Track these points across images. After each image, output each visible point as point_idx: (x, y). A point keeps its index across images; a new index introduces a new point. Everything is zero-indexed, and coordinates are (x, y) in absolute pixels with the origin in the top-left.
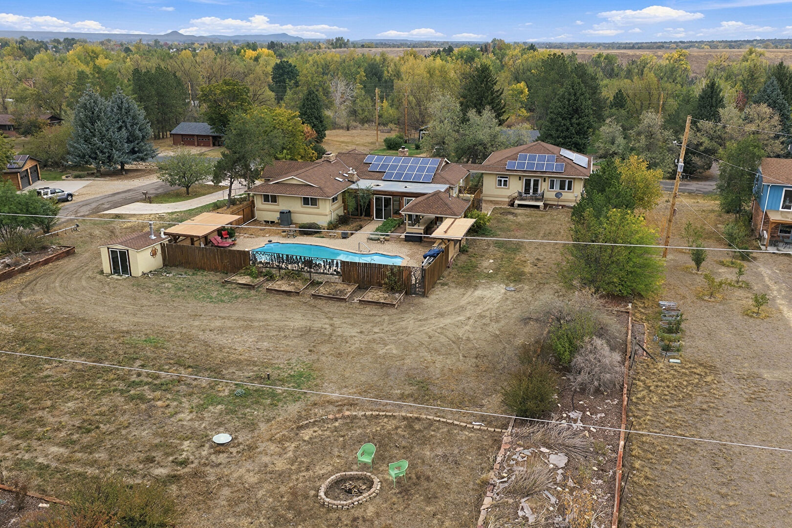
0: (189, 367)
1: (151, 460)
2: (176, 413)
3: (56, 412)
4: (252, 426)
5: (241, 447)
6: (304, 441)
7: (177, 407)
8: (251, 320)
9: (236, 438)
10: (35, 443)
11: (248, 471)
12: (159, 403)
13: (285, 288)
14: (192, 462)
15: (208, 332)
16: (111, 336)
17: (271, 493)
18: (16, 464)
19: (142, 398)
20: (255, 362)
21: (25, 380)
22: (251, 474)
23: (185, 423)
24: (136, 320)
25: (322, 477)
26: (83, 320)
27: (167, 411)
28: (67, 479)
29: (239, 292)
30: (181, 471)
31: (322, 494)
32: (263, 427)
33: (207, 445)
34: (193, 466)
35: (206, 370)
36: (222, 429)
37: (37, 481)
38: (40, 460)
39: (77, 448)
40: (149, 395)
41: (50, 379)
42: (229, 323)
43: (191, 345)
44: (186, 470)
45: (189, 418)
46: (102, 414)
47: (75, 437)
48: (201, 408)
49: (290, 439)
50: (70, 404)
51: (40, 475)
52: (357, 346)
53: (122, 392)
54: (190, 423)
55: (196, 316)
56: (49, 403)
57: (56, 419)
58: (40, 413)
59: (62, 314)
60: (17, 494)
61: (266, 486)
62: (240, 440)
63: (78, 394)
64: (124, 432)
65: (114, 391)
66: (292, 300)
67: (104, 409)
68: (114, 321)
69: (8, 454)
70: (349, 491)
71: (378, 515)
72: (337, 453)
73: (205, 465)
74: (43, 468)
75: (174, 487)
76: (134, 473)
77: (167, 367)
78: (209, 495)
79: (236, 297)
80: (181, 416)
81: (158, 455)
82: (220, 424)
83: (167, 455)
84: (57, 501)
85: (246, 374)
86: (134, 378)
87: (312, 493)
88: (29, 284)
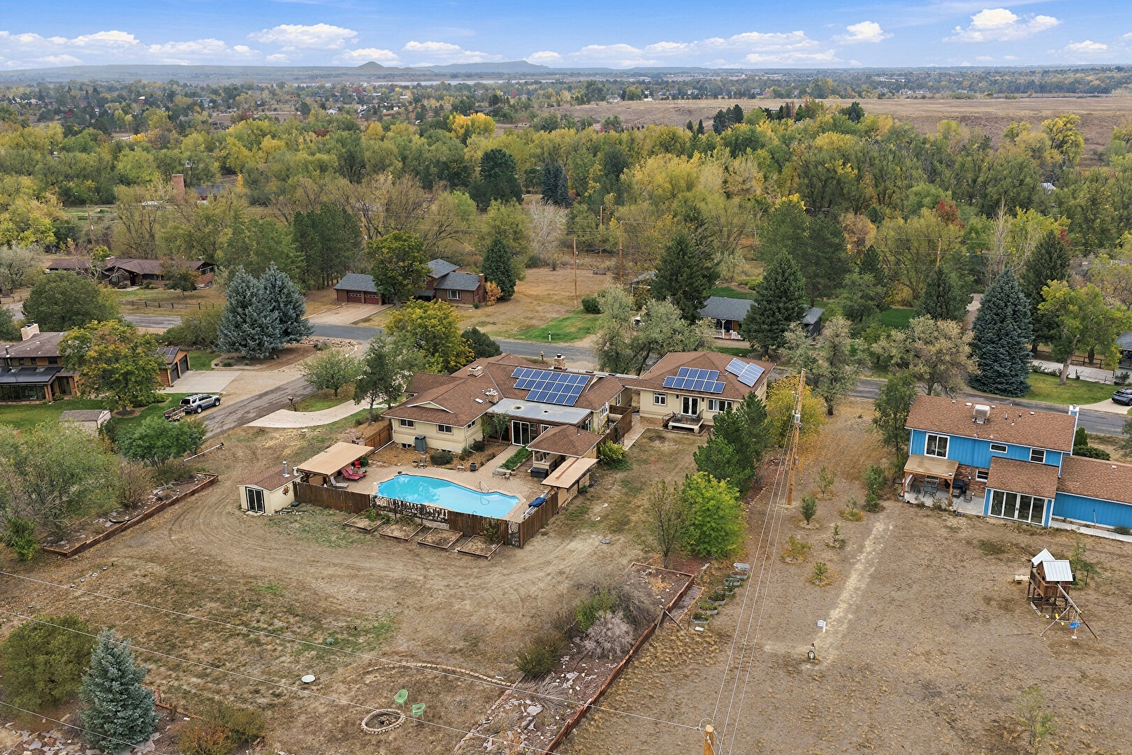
0: (297, 615)
1: (257, 692)
2: (281, 656)
3: (196, 651)
4: (332, 670)
5: (321, 686)
6: (365, 684)
7: (282, 651)
8: (359, 569)
9: (319, 679)
10: (181, 674)
11: (321, 704)
12: (269, 647)
13: (396, 534)
14: (285, 695)
15: (320, 580)
16: (241, 581)
17: (332, 721)
18: (169, 689)
19: (258, 642)
20: (350, 612)
21: (175, 621)
22: (323, 706)
23: (285, 665)
24: (263, 564)
25: (368, 712)
26: (220, 563)
27: (274, 654)
28: (202, 702)
29: (355, 536)
30: (276, 701)
31: (363, 723)
32: (340, 670)
33: (297, 683)
34: (286, 698)
35: (310, 619)
36: (310, 671)
37: (183, 702)
38: (185, 687)
39: (209, 679)
40: (263, 640)
41: (192, 622)
42: (340, 571)
43: (304, 593)
44: (281, 700)
45: (289, 660)
46: (227, 654)
47: (208, 671)
48: (299, 653)
49: (355, 682)
50: (206, 644)
51: (184, 698)
52: (439, 600)
53: (245, 636)
54: (289, 665)
55: (313, 563)
56: (191, 643)
57: (196, 656)
58: (185, 651)
59: (204, 556)
60: (171, 711)
61: (331, 715)
62: (322, 680)
63: (213, 636)
64: (242, 669)
65: (238, 635)
66: (400, 548)
67: (230, 649)
68: (245, 565)
69: (164, 682)
70: (382, 723)
71: (395, 739)
72: (385, 695)
73: (293, 698)
74: (186, 693)
75: (270, 713)
76: (245, 701)
77: (280, 615)
78: (292, 718)
79: (352, 542)
80: (283, 659)
81: (262, 688)
82: (310, 667)
83: (268, 689)
84: (195, 716)
85: (340, 624)
86: (254, 624)
87: (359, 722)
88: (177, 519)
